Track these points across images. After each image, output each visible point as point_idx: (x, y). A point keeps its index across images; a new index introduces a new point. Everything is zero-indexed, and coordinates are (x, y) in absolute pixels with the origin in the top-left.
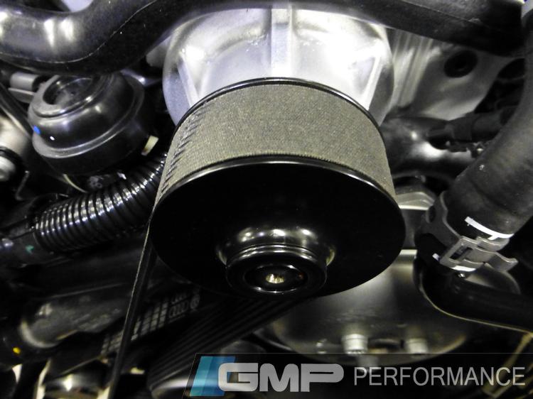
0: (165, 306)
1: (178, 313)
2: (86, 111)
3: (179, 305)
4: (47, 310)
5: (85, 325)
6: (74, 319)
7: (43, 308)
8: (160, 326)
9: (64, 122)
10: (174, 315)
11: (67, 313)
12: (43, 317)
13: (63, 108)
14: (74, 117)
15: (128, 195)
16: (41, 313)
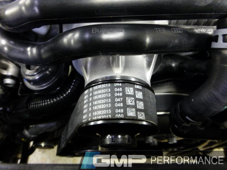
9: (37, 77)
12: (32, 127)
13: (35, 72)
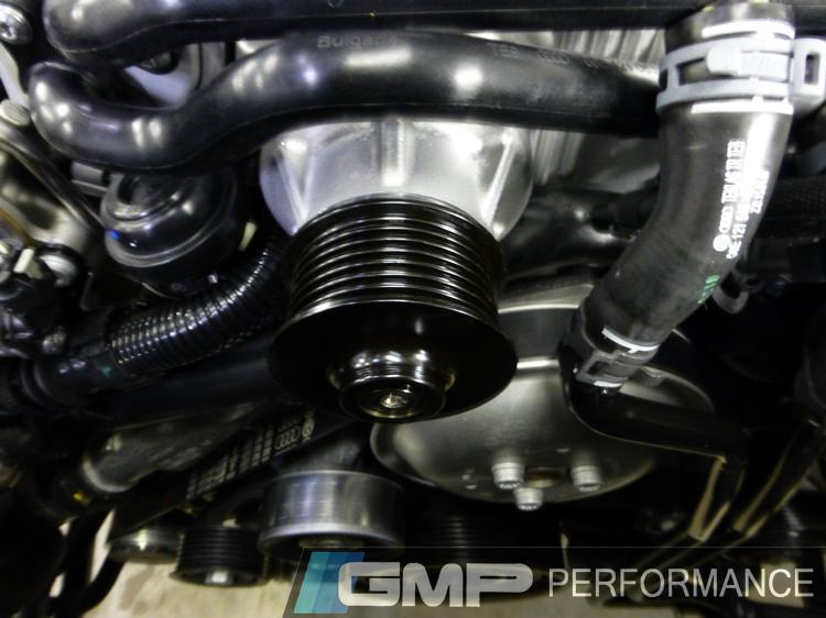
0: (269, 434)
1: (288, 443)
2: (172, 213)
3: (287, 434)
4: (115, 444)
5: (166, 462)
6: (152, 455)
7: (110, 441)
8: (264, 460)
10: (282, 445)
11: (142, 447)
12: (112, 452)
13: (144, 209)
14: (158, 220)
15: (223, 304)
16: (108, 448)
